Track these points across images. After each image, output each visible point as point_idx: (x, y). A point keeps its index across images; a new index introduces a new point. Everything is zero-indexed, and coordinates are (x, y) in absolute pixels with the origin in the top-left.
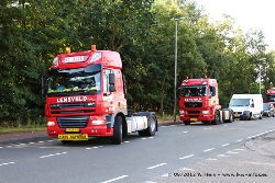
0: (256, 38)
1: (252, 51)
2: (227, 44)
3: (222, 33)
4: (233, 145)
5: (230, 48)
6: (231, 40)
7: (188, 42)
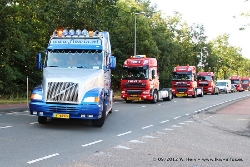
0: (198, 30)
1: (195, 41)
2: (176, 35)
3: (173, 26)
4: (184, 118)
5: (178, 38)
6: (179, 32)
7: (145, 33)
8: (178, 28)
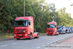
1: (51, 11)
2: (43, 8)
3: (41, 4)
5: (44, 10)
8: (43, 5)
